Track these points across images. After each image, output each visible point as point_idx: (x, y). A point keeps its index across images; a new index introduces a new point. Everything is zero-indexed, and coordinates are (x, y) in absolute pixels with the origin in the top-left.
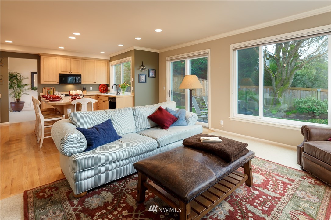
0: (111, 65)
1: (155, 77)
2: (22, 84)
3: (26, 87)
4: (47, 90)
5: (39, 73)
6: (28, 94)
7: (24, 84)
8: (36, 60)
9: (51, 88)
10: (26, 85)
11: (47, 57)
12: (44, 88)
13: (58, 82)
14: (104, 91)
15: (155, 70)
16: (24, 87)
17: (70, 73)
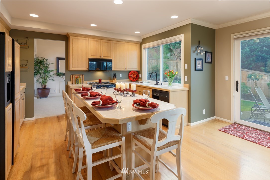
0: (144, 49)
1: (211, 63)
2: (48, 70)
3: (52, 73)
4: (75, 78)
5: (67, 59)
6: (53, 80)
7: (50, 69)
8: (64, 43)
9: (80, 76)
10: (52, 71)
11: (76, 37)
12: (72, 76)
13: (87, 69)
14: (134, 79)
15: (211, 53)
16: (50, 73)
17: (100, 57)
